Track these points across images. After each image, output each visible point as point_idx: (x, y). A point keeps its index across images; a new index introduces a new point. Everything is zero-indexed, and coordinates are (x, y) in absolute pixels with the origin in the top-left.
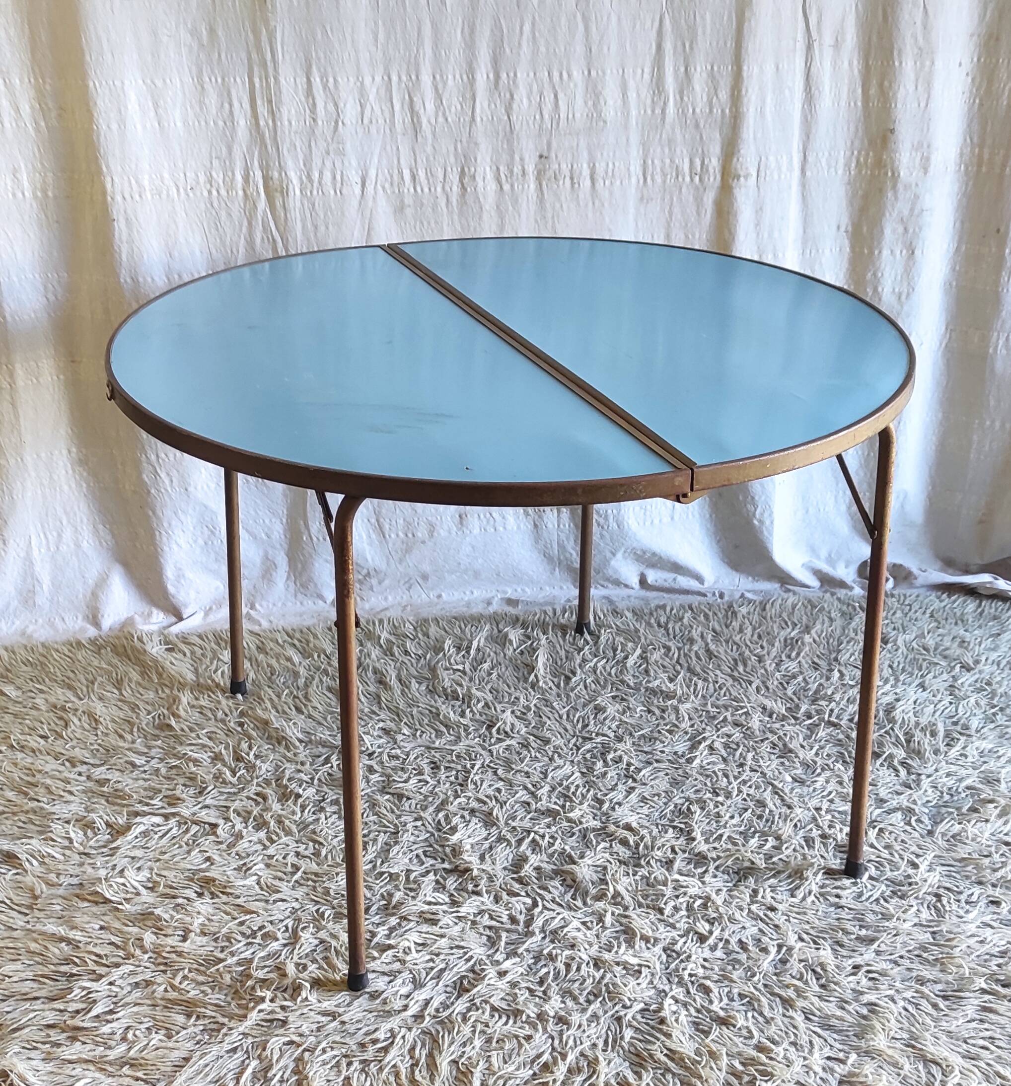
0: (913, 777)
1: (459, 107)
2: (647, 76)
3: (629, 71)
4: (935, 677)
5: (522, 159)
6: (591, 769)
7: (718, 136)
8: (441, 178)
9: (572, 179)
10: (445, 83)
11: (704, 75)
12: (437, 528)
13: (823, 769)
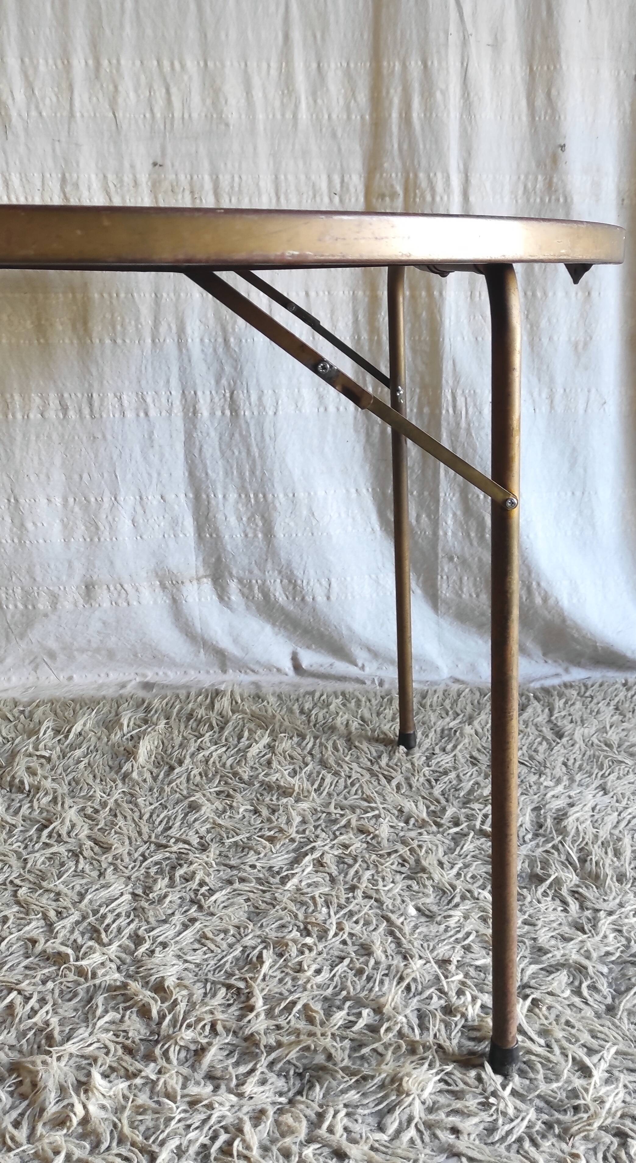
0: (588, 913)
1: (54, 99)
2: (274, 72)
3: (253, 65)
4: (619, 778)
5: (132, 166)
6: (148, 889)
7: (358, 148)
8: (39, 184)
9: (192, 192)
10: (36, 68)
11: (340, 73)
12: (61, 599)
13: (463, 898)
